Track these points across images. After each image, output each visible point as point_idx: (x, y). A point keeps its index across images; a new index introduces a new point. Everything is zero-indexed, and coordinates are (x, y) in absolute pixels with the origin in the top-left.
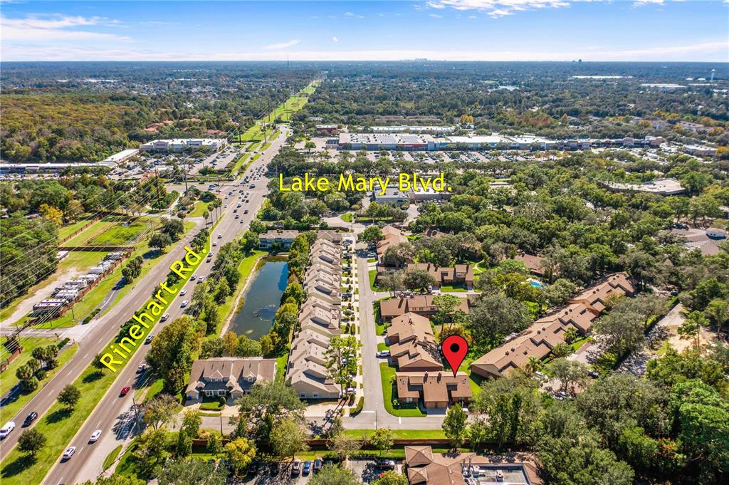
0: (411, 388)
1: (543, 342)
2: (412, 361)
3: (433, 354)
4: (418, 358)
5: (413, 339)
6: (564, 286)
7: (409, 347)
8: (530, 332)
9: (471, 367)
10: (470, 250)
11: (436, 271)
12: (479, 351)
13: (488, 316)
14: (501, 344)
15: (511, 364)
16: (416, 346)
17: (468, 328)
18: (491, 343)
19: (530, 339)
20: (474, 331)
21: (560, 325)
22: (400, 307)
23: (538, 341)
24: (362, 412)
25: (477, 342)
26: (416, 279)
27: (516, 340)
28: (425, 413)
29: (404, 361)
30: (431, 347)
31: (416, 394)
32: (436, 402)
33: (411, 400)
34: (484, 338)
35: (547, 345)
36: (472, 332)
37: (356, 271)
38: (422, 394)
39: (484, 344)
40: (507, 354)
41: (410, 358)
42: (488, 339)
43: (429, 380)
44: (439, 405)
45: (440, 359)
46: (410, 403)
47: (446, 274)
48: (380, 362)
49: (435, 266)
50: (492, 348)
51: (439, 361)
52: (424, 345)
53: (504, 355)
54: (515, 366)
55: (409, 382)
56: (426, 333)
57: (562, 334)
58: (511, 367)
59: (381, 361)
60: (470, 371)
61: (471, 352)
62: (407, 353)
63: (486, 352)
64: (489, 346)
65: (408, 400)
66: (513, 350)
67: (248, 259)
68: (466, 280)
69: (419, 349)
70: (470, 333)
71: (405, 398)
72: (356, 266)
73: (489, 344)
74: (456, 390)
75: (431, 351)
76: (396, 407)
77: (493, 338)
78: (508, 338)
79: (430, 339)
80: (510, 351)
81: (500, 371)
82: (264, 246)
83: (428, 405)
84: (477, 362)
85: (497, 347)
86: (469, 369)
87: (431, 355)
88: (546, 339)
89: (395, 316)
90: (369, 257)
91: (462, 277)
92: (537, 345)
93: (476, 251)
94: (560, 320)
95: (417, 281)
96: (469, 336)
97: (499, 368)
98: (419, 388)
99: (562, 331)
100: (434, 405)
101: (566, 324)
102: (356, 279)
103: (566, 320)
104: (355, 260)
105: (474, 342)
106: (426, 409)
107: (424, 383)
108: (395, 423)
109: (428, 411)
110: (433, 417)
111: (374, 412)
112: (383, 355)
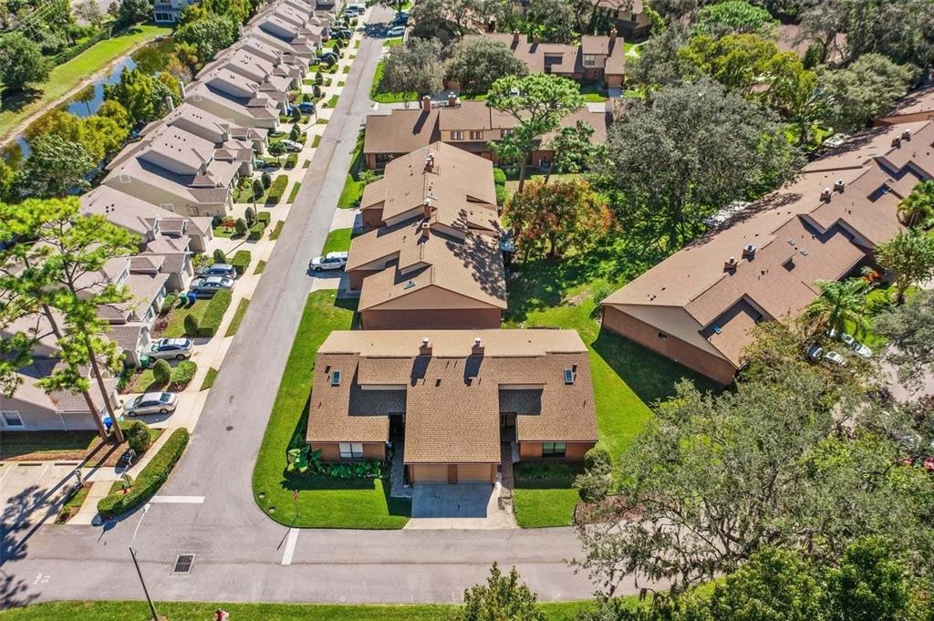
0: (362, 401)
1: (840, 227)
2: (401, 289)
3: (480, 266)
4: (420, 282)
5: (420, 216)
6: (882, 72)
7: (403, 243)
8: (794, 198)
9: (601, 311)
10: (621, 17)
11: (533, 50)
12: (631, 255)
13: (669, 144)
14: (702, 233)
15: (745, 305)
16: (424, 238)
17: (601, 186)
18: (668, 229)
19: (801, 217)
20: (621, 196)
21: (883, 178)
22: (417, 130)
23: (826, 223)
24: (156, 499)
25: (628, 226)
26: (477, 63)
27: (750, 222)
28: (401, 508)
29: (378, 291)
30: (479, 242)
31: (375, 429)
32: (453, 467)
33: (359, 449)
34: (647, 216)
35: (852, 236)
36: (613, 198)
37: (350, 63)
38: (397, 428)
39: (648, 233)
40: (731, 268)
41: (400, 278)
42: (661, 219)
43: (432, 373)
44: (462, 475)
45: (502, 283)
46: (353, 462)
47: (558, 60)
48: (314, 289)
49: (530, 40)
50: (673, 244)
51: (494, 292)
52: (453, 238)
53: (721, 274)
54: (759, 316)
55: (355, 378)
56: (471, 200)
57: (889, 204)
58: (743, 319)
59: (320, 284)
60: (598, 323)
61: (606, 256)
62: (393, 261)
63: (655, 258)
64: (664, 240)
65: (345, 451)
66: (749, 255)
67: (117, 40)
68: (606, 72)
69: (436, 249)
70: (607, 200)
71: (337, 445)
72: (354, 52)
73: (661, 234)
74: (535, 410)
75: (477, 257)
76: (294, 481)
77: (677, 216)
78: (722, 216)
79: (481, 217)
80: (738, 259)
81: (707, 332)
82: (166, 16)
83: (417, 475)
84: (621, 296)
85: (686, 243)
86: (594, 315)
87: (471, 270)
88: (849, 220)
89: (398, 155)
90: (391, 36)
91: (597, 65)
92: (824, 237)
93: (634, 17)
94: (882, 164)
95: (478, 70)
96: (605, 211)
97: (705, 322)
98: (393, 406)
99: (887, 196)
100: (443, 474)
101: (898, 175)
102: (344, 77)
103: (898, 161)
104: (358, 42)
105: (618, 228)
106: (412, 487)
107: (414, 383)
108: (264, 563)
109: (417, 496)
110: (432, 530)
111: (202, 502)
112: (328, 266)
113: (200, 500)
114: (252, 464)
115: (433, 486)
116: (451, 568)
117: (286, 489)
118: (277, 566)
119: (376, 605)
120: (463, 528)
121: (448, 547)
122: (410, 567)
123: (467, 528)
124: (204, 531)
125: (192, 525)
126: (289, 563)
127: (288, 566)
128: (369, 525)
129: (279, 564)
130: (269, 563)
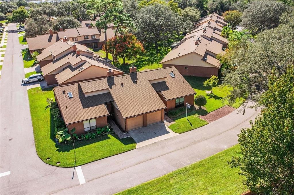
0: (88, 101)
7: (69, 60)
31: (100, 111)
32: (145, 115)
33: (94, 123)
44: (149, 120)
48: (28, 89)
59: (31, 87)
62: (68, 66)
65: (86, 126)
71: (81, 123)
83: (130, 124)
90: (20, 31)
100: (140, 120)
104: (6, 34)
106: (128, 133)
107: (111, 88)
108: (69, 188)
109: (132, 135)
110: (150, 144)
111: (10, 174)
112: (32, 80)
113: (8, 173)
114: (34, 149)
115: (137, 130)
116: (172, 154)
117: (61, 152)
118: (78, 187)
119: (150, 181)
120: (164, 139)
121: (163, 147)
122: (152, 160)
123: (166, 139)
124: (18, 187)
125: (8, 186)
126: (85, 182)
127: (84, 184)
128: (118, 152)
129: (79, 185)
130: (71, 187)
